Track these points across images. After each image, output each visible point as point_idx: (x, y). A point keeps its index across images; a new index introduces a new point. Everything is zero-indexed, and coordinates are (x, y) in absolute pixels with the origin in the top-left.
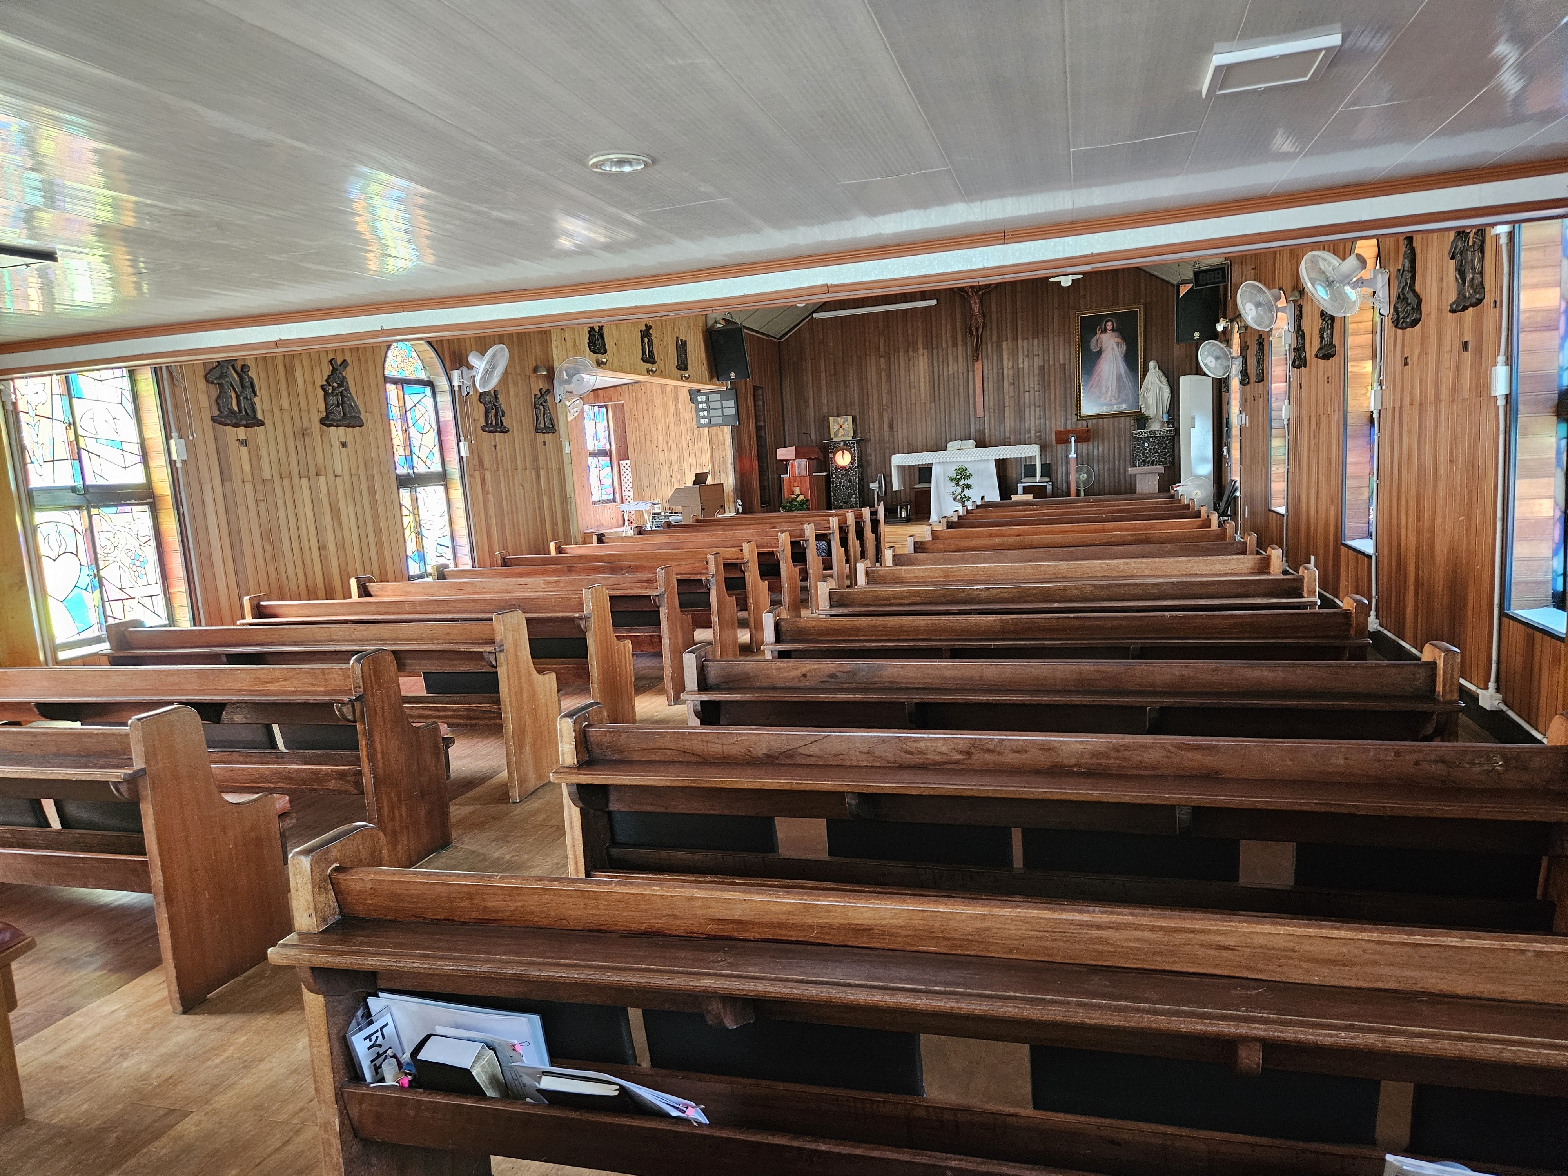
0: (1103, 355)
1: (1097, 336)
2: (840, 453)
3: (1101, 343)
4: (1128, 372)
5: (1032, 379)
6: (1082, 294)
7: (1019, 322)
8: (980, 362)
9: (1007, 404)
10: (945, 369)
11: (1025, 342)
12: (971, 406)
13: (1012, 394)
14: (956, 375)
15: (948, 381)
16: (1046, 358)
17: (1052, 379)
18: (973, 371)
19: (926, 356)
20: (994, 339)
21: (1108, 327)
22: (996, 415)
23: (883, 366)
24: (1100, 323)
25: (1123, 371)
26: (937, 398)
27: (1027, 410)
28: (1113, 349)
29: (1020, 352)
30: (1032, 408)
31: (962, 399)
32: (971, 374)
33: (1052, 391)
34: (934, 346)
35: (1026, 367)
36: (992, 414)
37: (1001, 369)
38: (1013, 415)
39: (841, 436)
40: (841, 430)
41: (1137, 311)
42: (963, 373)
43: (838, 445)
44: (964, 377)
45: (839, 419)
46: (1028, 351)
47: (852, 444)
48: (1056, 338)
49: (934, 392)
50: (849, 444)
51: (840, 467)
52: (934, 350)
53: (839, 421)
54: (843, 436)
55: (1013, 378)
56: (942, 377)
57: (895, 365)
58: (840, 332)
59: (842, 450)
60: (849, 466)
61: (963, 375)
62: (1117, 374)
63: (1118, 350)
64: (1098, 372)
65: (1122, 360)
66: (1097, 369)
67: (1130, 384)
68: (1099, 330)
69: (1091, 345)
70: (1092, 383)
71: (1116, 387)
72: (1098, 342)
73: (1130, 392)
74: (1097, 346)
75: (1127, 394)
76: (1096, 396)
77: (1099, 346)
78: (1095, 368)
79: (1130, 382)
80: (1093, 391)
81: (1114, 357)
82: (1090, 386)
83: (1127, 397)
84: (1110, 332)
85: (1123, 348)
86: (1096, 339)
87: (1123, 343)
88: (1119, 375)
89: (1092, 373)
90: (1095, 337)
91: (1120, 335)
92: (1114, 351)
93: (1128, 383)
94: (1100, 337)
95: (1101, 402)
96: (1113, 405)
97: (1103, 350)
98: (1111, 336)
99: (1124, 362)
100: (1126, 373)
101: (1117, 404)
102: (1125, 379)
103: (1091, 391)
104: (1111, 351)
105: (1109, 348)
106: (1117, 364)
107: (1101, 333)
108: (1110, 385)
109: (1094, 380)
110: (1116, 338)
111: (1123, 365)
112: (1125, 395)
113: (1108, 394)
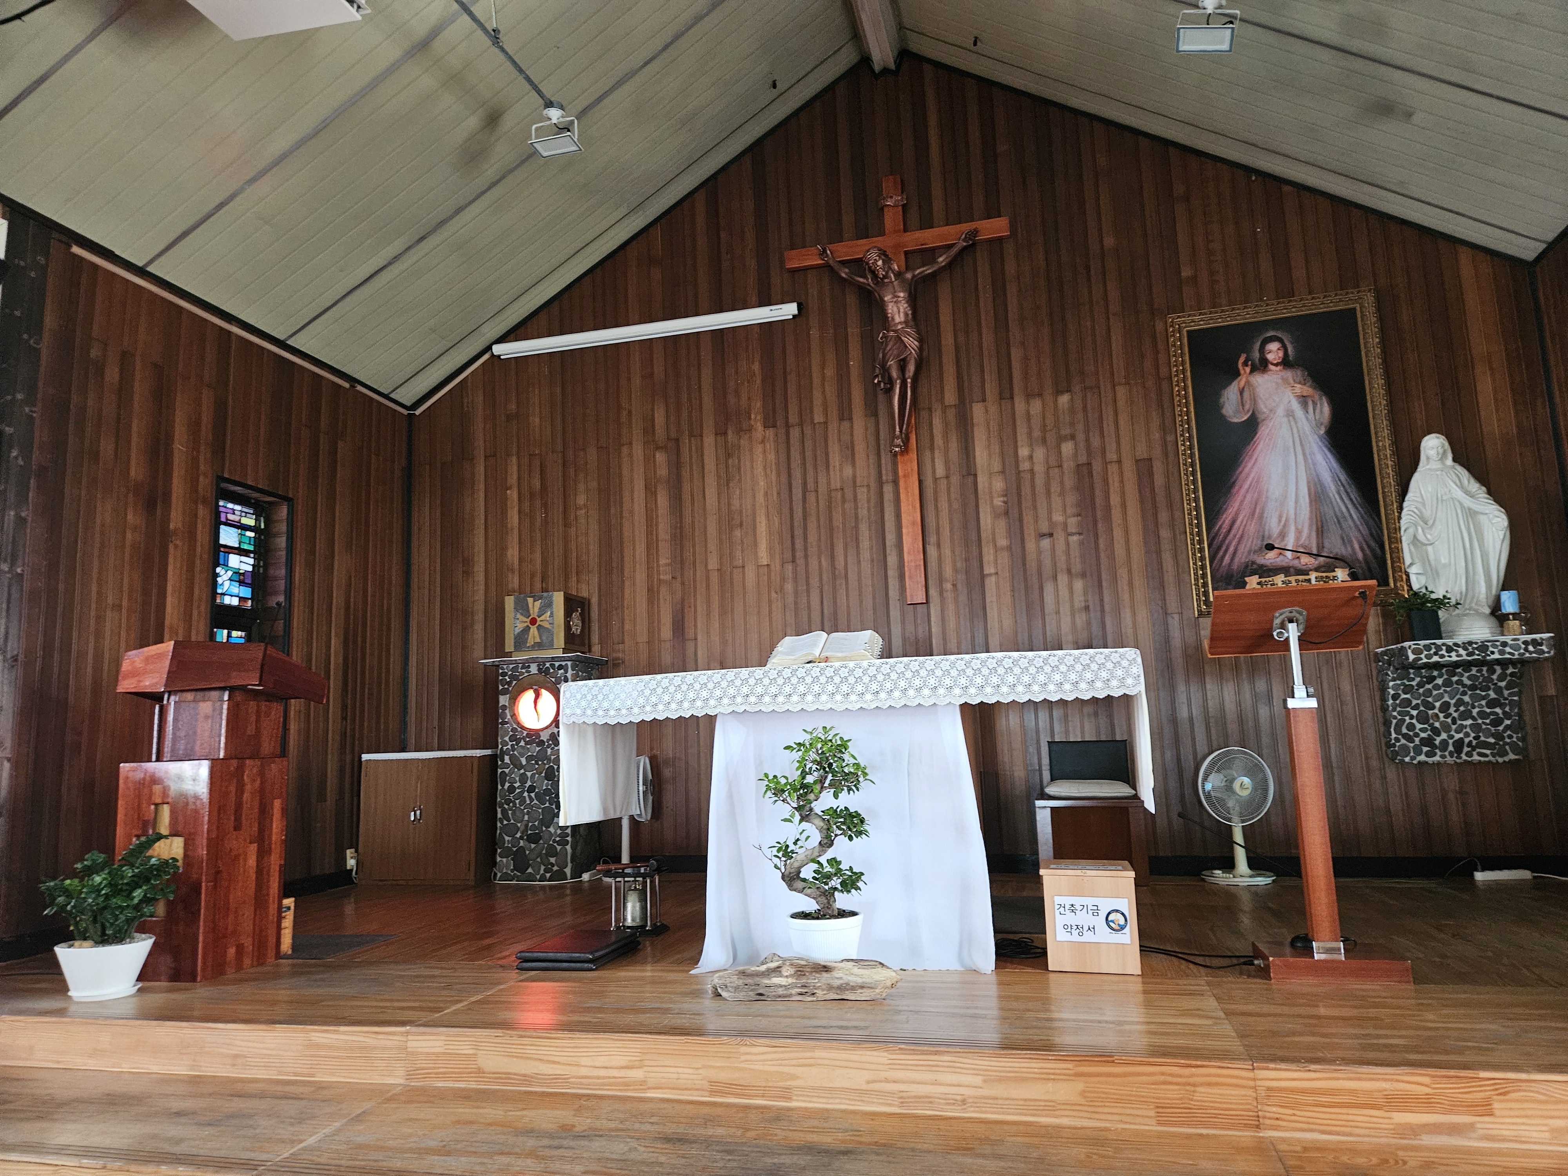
0: (1263, 431)
1: (1242, 381)
2: (529, 695)
3: (1254, 400)
4: (1343, 477)
5: (1056, 501)
6: (1186, 272)
7: (1016, 354)
8: (914, 456)
9: (989, 569)
10: (822, 477)
11: (1036, 406)
12: (892, 573)
13: (1003, 542)
14: (849, 493)
15: (830, 508)
16: (1096, 442)
17: (1115, 499)
18: (896, 482)
19: (770, 446)
20: (950, 397)
21: (1270, 357)
22: (963, 598)
23: (663, 471)
24: (1247, 347)
25: (1327, 478)
26: (799, 554)
27: (1049, 588)
28: (1290, 414)
29: (1022, 431)
30: (1063, 579)
31: (866, 555)
32: (888, 489)
33: (1118, 533)
34: (793, 418)
35: (1039, 469)
36: (949, 595)
37: (969, 474)
38: (1007, 599)
39: (533, 646)
40: (534, 630)
41: (1355, 309)
42: (868, 486)
43: (524, 671)
44: (873, 497)
45: (530, 600)
46: (1045, 426)
47: (562, 671)
48: (1121, 392)
49: (793, 537)
50: (552, 671)
51: (525, 733)
52: (791, 430)
53: (530, 606)
54: (539, 646)
55: (1005, 499)
56: (811, 497)
57: (691, 468)
58: (558, 390)
59: (535, 687)
60: (549, 731)
61: (869, 491)
62: (1308, 483)
63: (1307, 418)
64: (1250, 479)
65: (1320, 443)
66: (1247, 470)
67: (1352, 511)
68: (1245, 364)
69: (1222, 407)
70: (1235, 509)
71: (1311, 519)
72: (1246, 394)
73: (1354, 535)
74: (1243, 405)
75: (1345, 540)
76: (1251, 547)
77: (1247, 407)
78: (1240, 469)
79: (1350, 506)
80: (1240, 532)
81: (1296, 435)
82: (1230, 517)
83: (1346, 547)
84: (1279, 368)
85: (1321, 412)
86: (1236, 388)
87: (1321, 399)
88: (1315, 485)
89: (1234, 483)
90: (1235, 383)
91: (1309, 375)
92: (1294, 419)
93: (1347, 508)
94: (1248, 382)
95: (1268, 563)
96: (1305, 572)
97: (1261, 417)
98: (1283, 378)
99: (1329, 450)
100: (1336, 479)
101: (1317, 570)
102: (1337, 496)
103: (1233, 532)
104: (1285, 419)
105: (1280, 412)
106: (1309, 457)
107: (1252, 372)
108: (1292, 516)
109: (1242, 502)
110: (1299, 386)
111: (1326, 458)
112: (1339, 542)
113: (1286, 539)
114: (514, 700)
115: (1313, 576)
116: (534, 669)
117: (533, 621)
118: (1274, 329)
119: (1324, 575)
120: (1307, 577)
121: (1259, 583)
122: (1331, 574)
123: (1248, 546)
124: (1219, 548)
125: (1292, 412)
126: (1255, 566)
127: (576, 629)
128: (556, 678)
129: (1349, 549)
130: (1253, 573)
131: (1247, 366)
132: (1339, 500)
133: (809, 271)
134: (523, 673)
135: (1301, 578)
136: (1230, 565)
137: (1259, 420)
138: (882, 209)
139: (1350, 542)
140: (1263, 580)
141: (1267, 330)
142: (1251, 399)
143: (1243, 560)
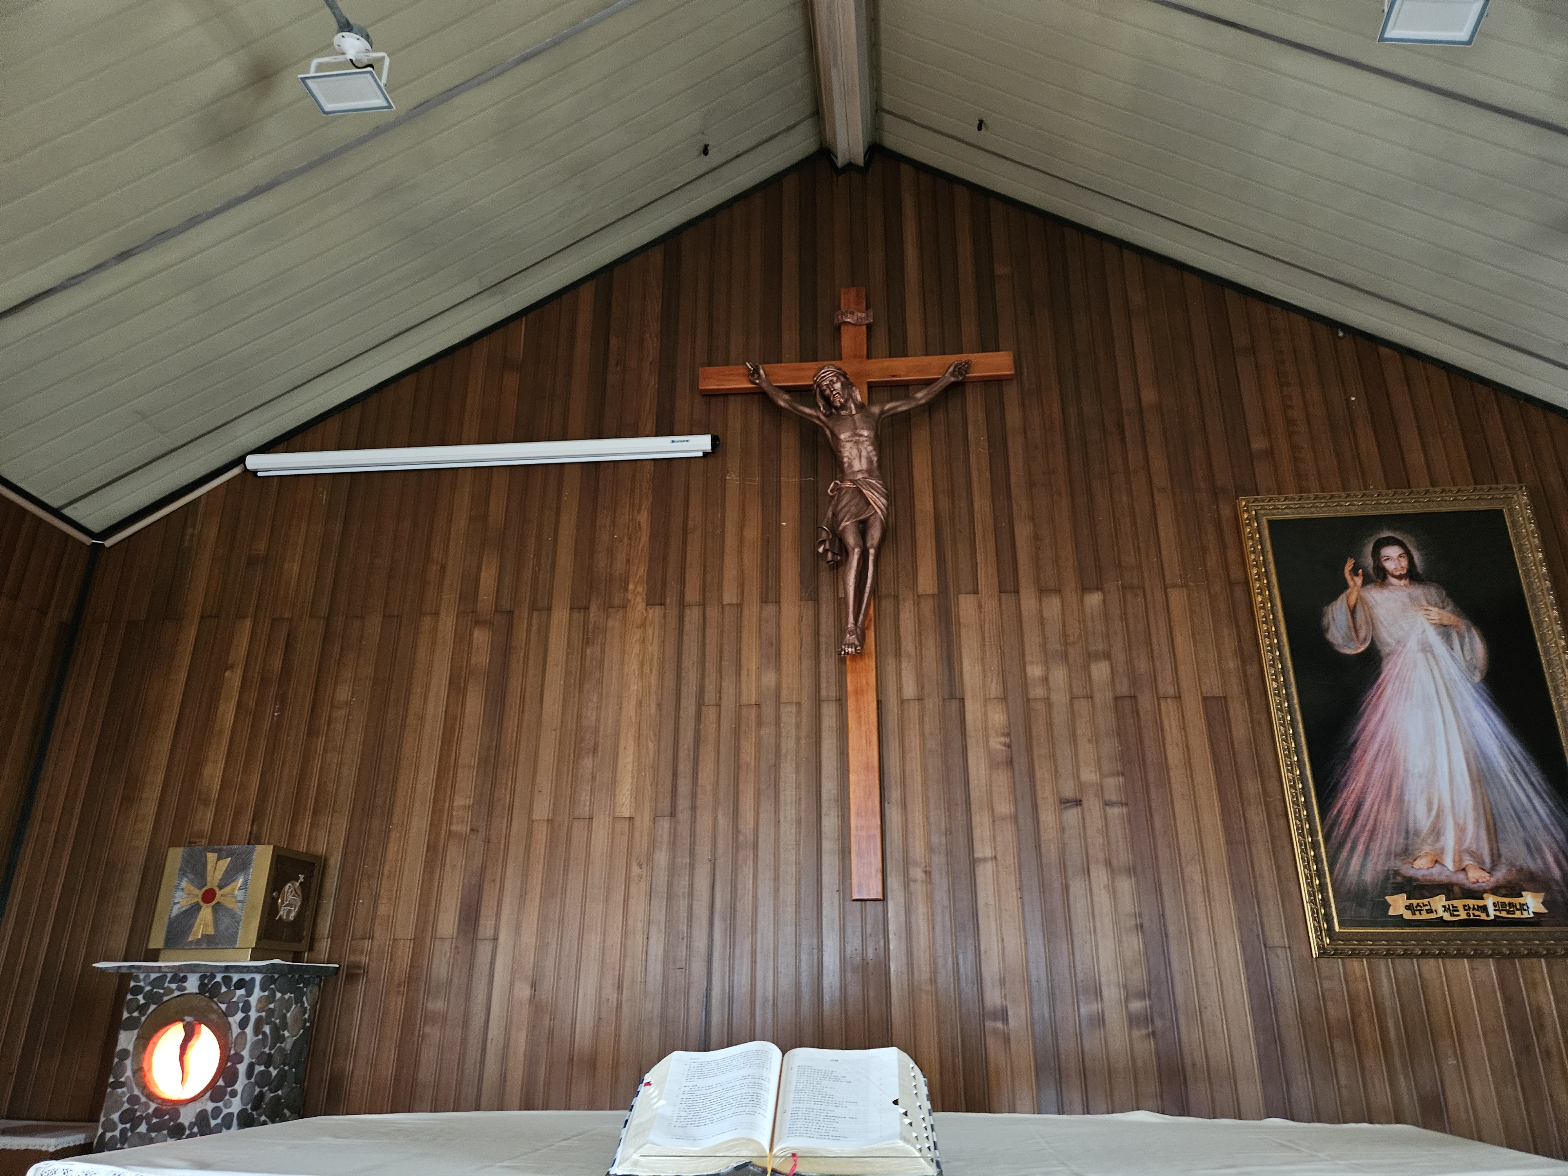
0: (1390, 671)
1: (1352, 596)
2: (175, 1033)
3: (1372, 622)
4: (1516, 748)
5: (1086, 750)
6: (1259, 444)
7: (1023, 532)
8: (871, 663)
9: (983, 850)
10: (728, 686)
11: (1053, 606)
12: (829, 845)
13: (1004, 807)
14: (768, 712)
15: (737, 733)
16: (1142, 666)
17: (1174, 755)
18: (841, 702)
19: (653, 633)
20: (927, 582)
21: (1389, 566)
22: (941, 895)
23: (481, 658)
24: (1354, 550)
25: (1493, 748)
26: (683, 804)
27: (1077, 887)
28: (1426, 648)
29: (1032, 641)
30: (1100, 875)
31: (788, 812)
32: (829, 712)
33: (1182, 809)
34: (692, 594)
35: (1060, 698)
36: (919, 889)
37: (952, 697)
38: (1011, 901)
39: (198, 942)
40: (206, 912)
41: (1501, 512)
42: (799, 704)
43: (174, 986)
44: (804, 720)
45: (211, 857)
46: (1065, 636)
47: (242, 992)
48: (1177, 598)
49: (675, 775)
50: (224, 989)
51: (153, 1106)
52: (687, 612)
53: (210, 867)
54: (210, 942)
55: (1007, 740)
56: (710, 715)
57: (526, 657)
58: (338, 527)
59: (188, 1019)
60: (198, 1107)
61: (799, 712)
62: (1466, 753)
63: (1452, 656)
64: (1378, 739)
65: (1476, 696)
66: (1371, 726)
67: (1537, 802)
68: (1354, 572)
69: (1327, 630)
70: (1360, 785)
71: (1475, 809)
72: (1360, 615)
73: (1543, 838)
74: (1356, 632)
75: (1533, 848)
76: (1390, 845)
77: (1362, 634)
78: (1362, 723)
79: (1532, 794)
80: (1371, 821)
81: (1440, 681)
82: (1353, 796)
83: (1534, 859)
84: (1403, 582)
85: (1472, 650)
86: (1345, 606)
87: (1469, 630)
88: (1476, 757)
89: (1355, 743)
90: (1342, 597)
91: (1450, 595)
92: (1434, 657)
93: (1528, 796)
94: (1360, 598)
95: (1419, 874)
96: (1477, 894)
97: (1385, 650)
98: (1410, 597)
99: (1493, 709)
100: (1508, 753)
101: (1495, 891)
102: (1511, 778)
103: (1360, 821)
104: (1420, 656)
105: (1412, 644)
106: (1461, 713)
107: (1365, 583)
108: (1447, 803)
109: (1369, 775)
110: (1435, 610)
111: (1487, 718)
112: (1524, 849)
113: (1442, 838)
114: (146, 1040)
115: (1490, 901)
116: (192, 984)
117: (209, 896)
118: (1389, 528)
119: (1507, 900)
120: (1481, 903)
121: (1408, 907)
122: (1517, 901)
123: (1386, 843)
124: (1341, 845)
125: (1431, 646)
126: (1399, 879)
127: (289, 910)
128: (229, 1003)
129: (1539, 861)
130: (1398, 890)
131: (1357, 575)
132: (1513, 783)
133: (730, 397)
134: (172, 991)
135: (1471, 902)
136: (1360, 873)
137: (1383, 654)
138: (838, 329)
139: (1539, 849)
140: (1415, 902)
141: (1381, 529)
142: (1367, 622)
143: (1379, 868)
